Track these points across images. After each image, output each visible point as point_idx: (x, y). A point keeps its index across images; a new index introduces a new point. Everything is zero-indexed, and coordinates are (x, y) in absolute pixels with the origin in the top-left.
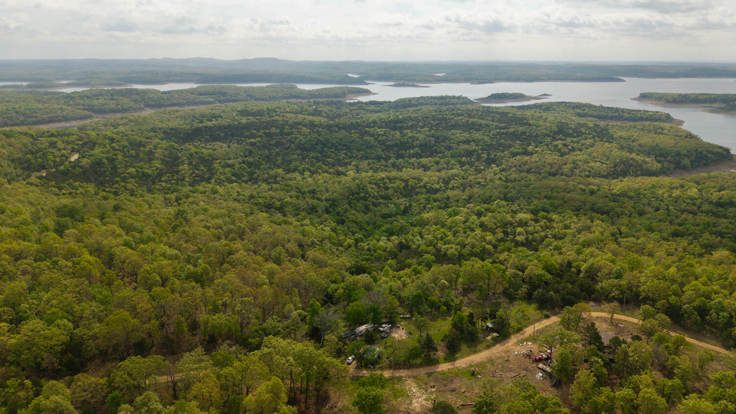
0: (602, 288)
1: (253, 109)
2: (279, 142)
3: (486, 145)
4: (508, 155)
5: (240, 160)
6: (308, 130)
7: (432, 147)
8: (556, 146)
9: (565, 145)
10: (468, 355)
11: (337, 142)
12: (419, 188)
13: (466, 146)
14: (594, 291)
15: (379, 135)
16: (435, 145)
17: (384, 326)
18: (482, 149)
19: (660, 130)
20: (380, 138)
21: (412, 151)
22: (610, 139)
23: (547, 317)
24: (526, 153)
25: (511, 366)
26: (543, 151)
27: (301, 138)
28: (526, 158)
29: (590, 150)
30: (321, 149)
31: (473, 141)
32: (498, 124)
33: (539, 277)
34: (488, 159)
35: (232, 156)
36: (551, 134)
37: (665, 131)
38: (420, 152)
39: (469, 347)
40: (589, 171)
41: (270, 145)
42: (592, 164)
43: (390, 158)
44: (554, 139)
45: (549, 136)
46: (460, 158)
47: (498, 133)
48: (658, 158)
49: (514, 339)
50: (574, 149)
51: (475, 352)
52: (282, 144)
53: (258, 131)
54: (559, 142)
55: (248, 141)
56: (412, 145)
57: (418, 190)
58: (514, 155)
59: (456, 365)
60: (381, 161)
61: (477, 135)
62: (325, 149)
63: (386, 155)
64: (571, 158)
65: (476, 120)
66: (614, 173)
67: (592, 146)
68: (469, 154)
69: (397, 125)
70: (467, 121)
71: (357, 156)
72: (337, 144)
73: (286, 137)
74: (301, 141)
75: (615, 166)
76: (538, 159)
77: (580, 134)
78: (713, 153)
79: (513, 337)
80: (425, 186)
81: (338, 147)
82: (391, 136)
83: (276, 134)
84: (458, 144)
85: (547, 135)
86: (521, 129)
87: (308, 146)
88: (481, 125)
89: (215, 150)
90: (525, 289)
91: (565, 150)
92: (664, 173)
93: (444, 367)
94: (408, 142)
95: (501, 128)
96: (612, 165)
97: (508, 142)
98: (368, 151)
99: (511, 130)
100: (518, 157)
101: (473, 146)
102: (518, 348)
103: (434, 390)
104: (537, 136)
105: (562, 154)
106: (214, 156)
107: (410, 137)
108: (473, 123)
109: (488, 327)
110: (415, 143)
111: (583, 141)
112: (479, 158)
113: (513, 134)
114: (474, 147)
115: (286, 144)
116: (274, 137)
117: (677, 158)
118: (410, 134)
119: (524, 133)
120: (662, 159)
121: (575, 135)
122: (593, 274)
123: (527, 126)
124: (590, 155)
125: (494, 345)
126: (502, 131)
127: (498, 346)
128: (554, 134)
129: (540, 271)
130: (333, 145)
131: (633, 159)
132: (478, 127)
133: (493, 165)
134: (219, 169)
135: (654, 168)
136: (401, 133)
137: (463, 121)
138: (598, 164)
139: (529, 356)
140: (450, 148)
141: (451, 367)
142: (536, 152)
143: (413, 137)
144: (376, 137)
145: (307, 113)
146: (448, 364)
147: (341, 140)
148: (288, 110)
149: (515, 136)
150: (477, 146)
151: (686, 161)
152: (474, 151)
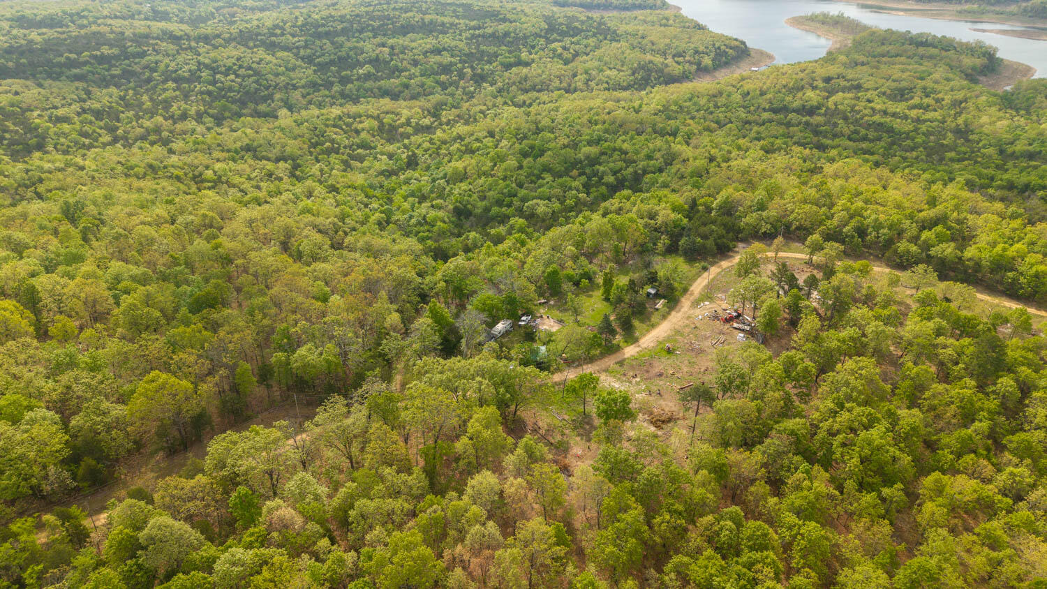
0: (747, 224)
1: (36, 15)
2: (128, 72)
3: (465, 55)
4: (499, 68)
5: (76, 107)
6: (172, 47)
7: (388, 63)
8: (554, 50)
9: (564, 48)
10: (648, 331)
11: (235, 64)
12: (402, 125)
13: (438, 58)
14: (740, 231)
15: (298, 48)
16: (392, 60)
17: (523, 318)
18: (460, 61)
19: (664, 21)
20: (302, 52)
21: (361, 71)
22: (615, 37)
23: (705, 269)
24: (520, 63)
25: (703, 333)
26: (540, 59)
27: (167, 61)
28: (525, 70)
29: (597, 53)
30: (211, 78)
31: (444, 49)
32: (467, 22)
33: (676, 224)
34: (474, 75)
35: (57, 102)
36: (543, 34)
37: (671, 22)
38: (373, 71)
39: (642, 321)
40: (607, 83)
41: (113, 76)
42: (608, 72)
43: (332, 84)
44: (548, 41)
45: (540, 36)
46: (437, 77)
47: (473, 35)
48: (676, 59)
49: (686, 303)
50: (576, 54)
51: (653, 326)
52: (133, 74)
53: (79, 54)
54: (556, 44)
55: (68, 73)
56: (358, 60)
57: (401, 130)
58: (508, 67)
59: (644, 346)
60: (319, 90)
61: (446, 40)
62: (218, 76)
63: (323, 80)
64: (579, 64)
65: (434, 17)
66: (635, 83)
67: (597, 47)
68: (446, 69)
69: (320, 29)
70: (423, 19)
71: (277, 85)
72: (235, 67)
73: (137, 60)
74: (167, 66)
75: (633, 74)
76: (540, 71)
77: (577, 32)
78: (731, 48)
79: (683, 300)
80: (408, 123)
81: (239, 72)
82: (318, 49)
83: (116, 57)
84: (425, 53)
85: (537, 35)
86: (502, 27)
87: (186, 74)
88: (443, 24)
89: (17, 93)
90: (664, 240)
91: (566, 55)
92: (687, 77)
93: (630, 351)
94: (349, 57)
95: (475, 28)
96: (630, 72)
97: (492, 49)
98: (292, 74)
99: (489, 31)
100: (514, 69)
101: (446, 59)
102: (697, 311)
103: (638, 379)
104: (525, 37)
105: (566, 62)
106: (24, 106)
107: (351, 49)
108: (431, 22)
109: (648, 294)
110: (361, 58)
111: (585, 42)
112: (461, 76)
113: (493, 35)
114: (449, 59)
115: (144, 73)
116: (113, 62)
117: (697, 57)
118: (348, 44)
119: (506, 34)
120: (681, 59)
121: (571, 33)
122: (728, 209)
123: (508, 23)
124: (600, 60)
125: (669, 313)
126: (477, 32)
127: (673, 313)
128: (546, 33)
129: (673, 216)
130: (229, 69)
131: (651, 62)
132: (444, 29)
133: (485, 84)
134: (49, 128)
135: (676, 72)
136: (332, 43)
137: (416, 19)
138: (615, 72)
139: (716, 317)
140: (415, 63)
141: (638, 349)
142: (533, 61)
143: (355, 48)
144: (295, 50)
145: (142, 16)
146: (632, 347)
147: (238, 59)
148: (105, 13)
149: (496, 38)
150: (452, 56)
151: (707, 61)
152: (451, 64)
